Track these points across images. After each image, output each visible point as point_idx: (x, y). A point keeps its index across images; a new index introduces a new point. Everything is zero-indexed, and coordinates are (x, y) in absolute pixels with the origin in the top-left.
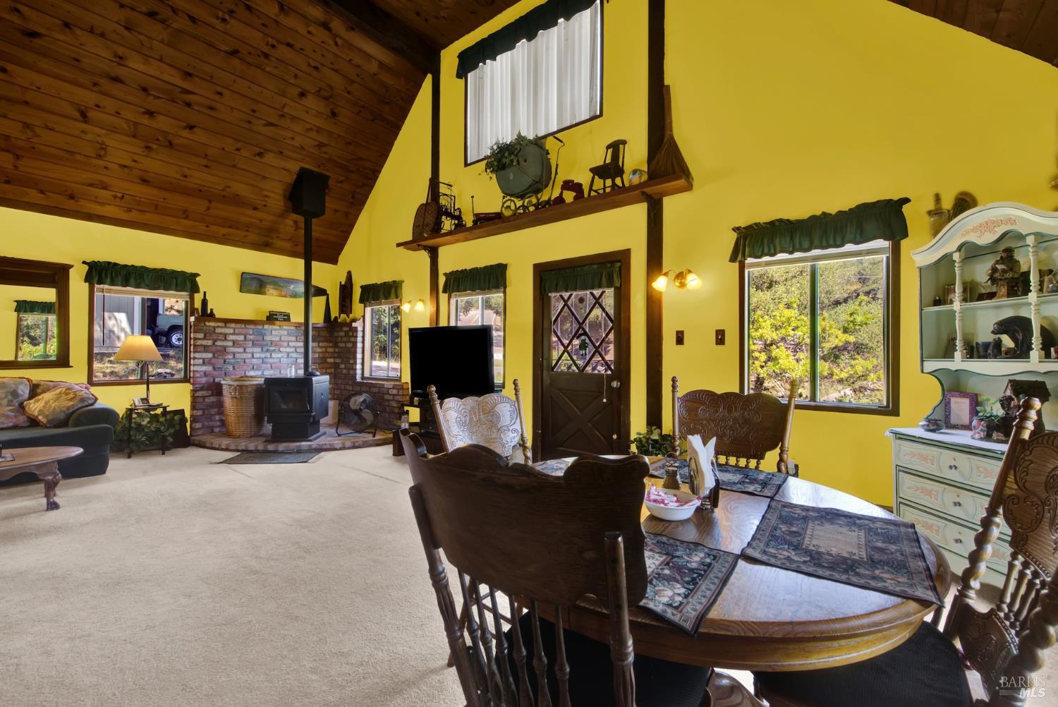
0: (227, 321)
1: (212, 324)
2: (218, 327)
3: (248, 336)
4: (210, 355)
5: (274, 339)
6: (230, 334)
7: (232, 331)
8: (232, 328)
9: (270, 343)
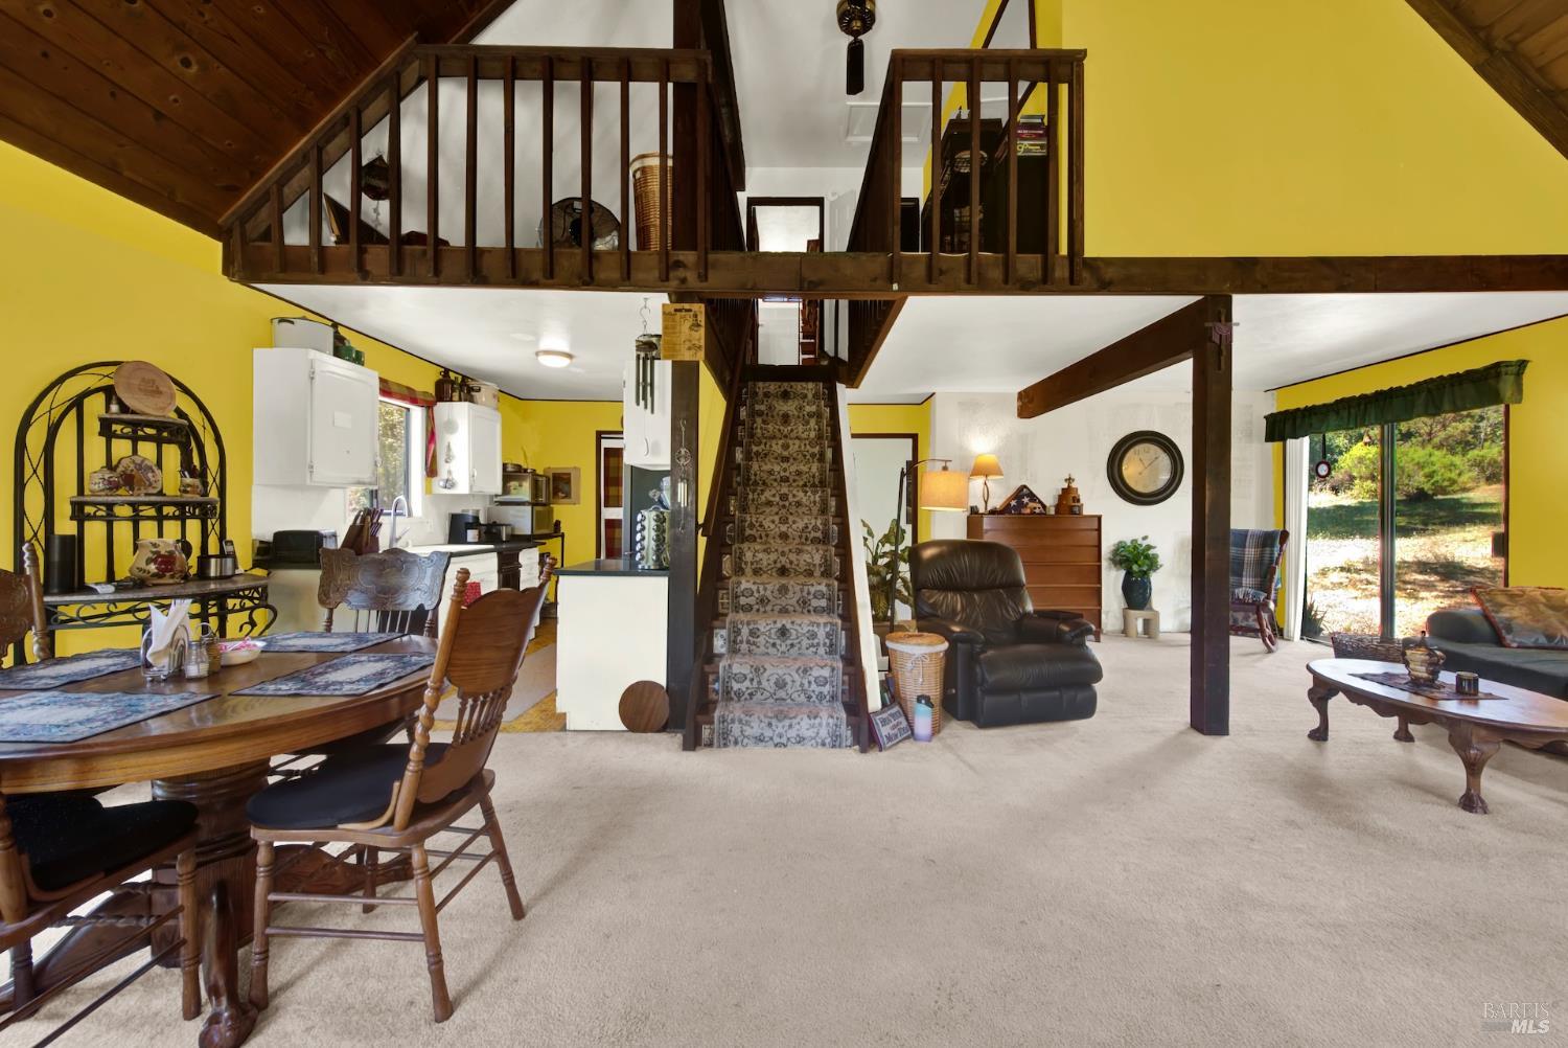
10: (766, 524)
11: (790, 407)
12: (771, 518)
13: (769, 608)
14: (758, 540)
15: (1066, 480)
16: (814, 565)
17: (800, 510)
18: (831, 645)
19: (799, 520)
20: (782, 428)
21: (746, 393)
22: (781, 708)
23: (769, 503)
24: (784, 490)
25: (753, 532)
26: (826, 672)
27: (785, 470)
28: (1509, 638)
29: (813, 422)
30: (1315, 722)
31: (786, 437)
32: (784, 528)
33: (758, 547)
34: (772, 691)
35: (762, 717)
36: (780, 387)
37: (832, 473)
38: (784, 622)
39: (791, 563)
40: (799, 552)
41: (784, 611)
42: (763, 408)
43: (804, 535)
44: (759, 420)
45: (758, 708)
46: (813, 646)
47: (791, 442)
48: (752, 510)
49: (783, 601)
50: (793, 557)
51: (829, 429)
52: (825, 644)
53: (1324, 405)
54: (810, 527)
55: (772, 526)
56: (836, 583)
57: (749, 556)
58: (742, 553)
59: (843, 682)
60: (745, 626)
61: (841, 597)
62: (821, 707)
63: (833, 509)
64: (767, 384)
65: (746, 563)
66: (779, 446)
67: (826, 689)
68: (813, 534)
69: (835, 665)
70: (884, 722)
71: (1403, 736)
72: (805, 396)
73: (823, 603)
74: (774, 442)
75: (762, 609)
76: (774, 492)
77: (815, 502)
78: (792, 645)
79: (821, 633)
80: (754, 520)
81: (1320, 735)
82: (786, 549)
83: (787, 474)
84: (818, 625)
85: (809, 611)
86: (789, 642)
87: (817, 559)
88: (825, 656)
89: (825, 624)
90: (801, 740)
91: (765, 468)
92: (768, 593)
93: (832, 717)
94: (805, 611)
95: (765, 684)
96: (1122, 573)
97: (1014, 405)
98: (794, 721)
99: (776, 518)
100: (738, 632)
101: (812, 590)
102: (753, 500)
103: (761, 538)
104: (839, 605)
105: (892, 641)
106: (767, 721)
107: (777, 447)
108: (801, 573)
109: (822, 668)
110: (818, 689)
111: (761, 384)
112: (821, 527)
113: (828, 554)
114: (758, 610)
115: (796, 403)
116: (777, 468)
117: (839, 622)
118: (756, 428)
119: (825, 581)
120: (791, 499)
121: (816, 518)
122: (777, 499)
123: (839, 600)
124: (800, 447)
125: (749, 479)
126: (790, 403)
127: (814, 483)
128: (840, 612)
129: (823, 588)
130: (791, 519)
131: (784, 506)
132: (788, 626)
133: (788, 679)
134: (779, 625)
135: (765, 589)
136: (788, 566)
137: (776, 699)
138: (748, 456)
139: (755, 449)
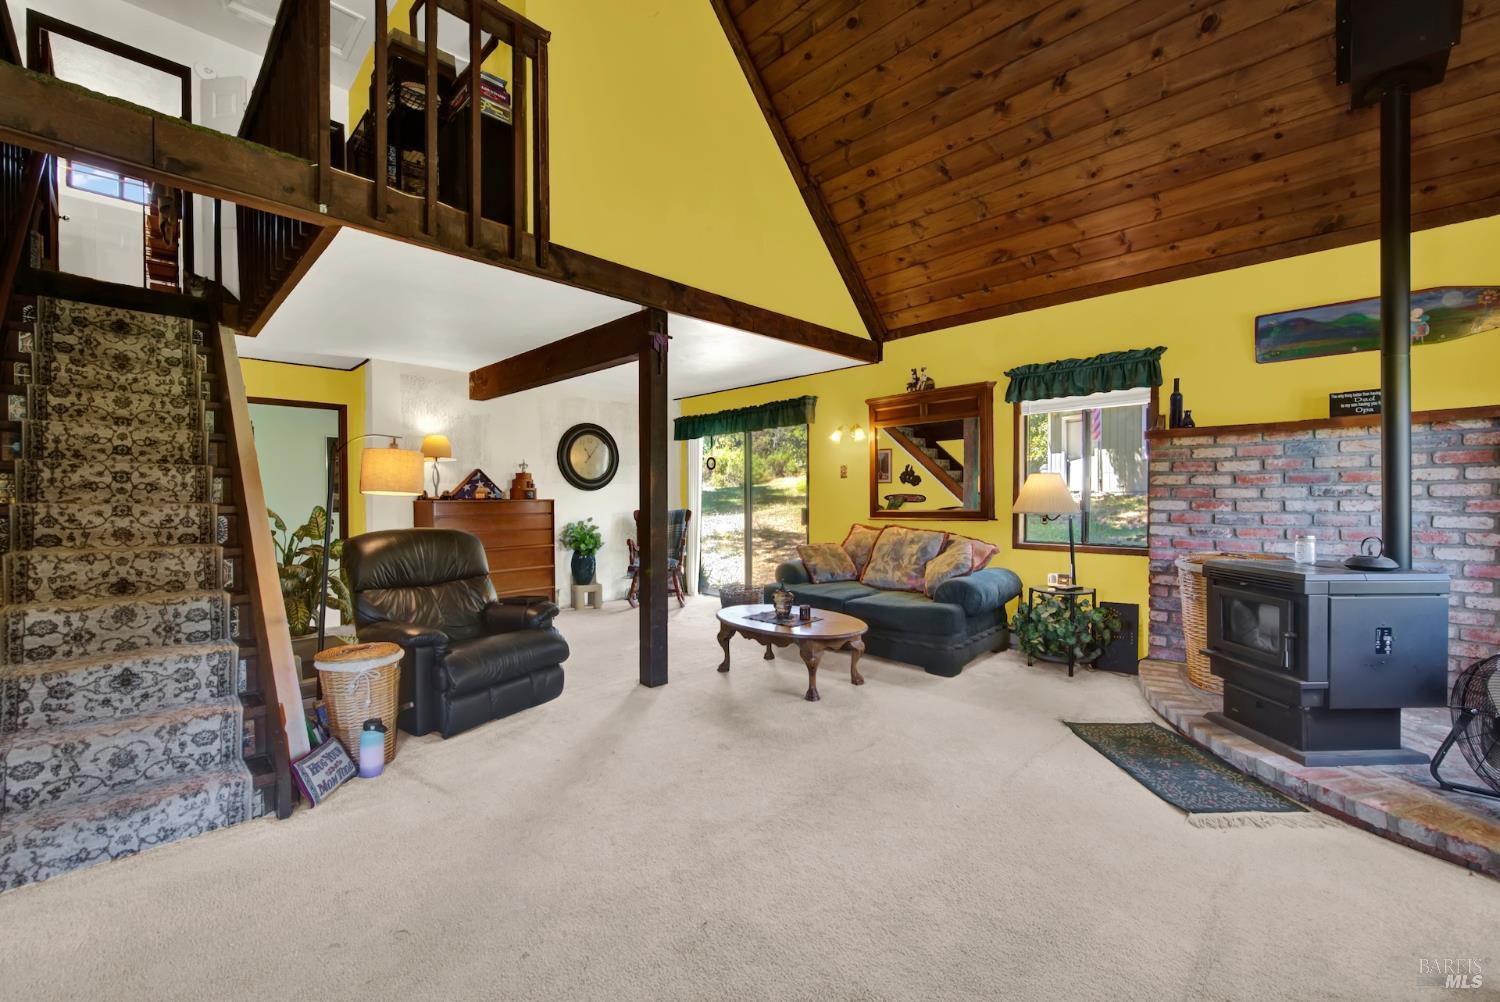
0: (1217, 432)
1: (1186, 441)
2: (1200, 446)
3: (1269, 461)
4: (1182, 505)
5: (1346, 464)
6: (1226, 459)
7: (1229, 452)
8: (1229, 446)
9: (1334, 475)
10: (83, 518)
11: (131, 346)
12: (96, 508)
13: (92, 647)
14: (65, 543)
15: (520, 465)
16: (186, 574)
17: (156, 496)
18: (222, 683)
19: (155, 511)
20: (114, 375)
21: (33, 312)
22: (124, 797)
23: (89, 486)
24: (122, 465)
25: (55, 531)
26: (214, 724)
27: (123, 437)
28: (815, 577)
29: (177, 373)
30: (721, 658)
31: (123, 388)
32: (123, 523)
33: (63, 554)
34: (104, 775)
35: (83, 823)
36: (108, 314)
37: (215, 445)
38: (128, 664)
39: (139, 573)
40: (155, 556)
41: (127, 647)
42: (71, 340)
43: (164, 532)
44: (63, 359)
45: (74, 810)
46: (186, 689)
47: (134, 398)
48: (51, 495)
49: (125, 633)
50: (143, 565)
51: (208, 385)
52: (209, 684)
53: (712, 414)
54: (177, 520)
55: (98, 521)
56: (228, 597)
57: (44, 569)
58: (26, 565)
59: (246, 731)
60: (38, 684)
61: (237, 614)
62: (205, 775)
63: (218, 495)
64: (82, 305)
65: (37, 581)
66: (109, 401)
67: (213, 749)
68: (182, 530)
69: (230, 710)
70: (315, 769)
71: (769, 656)
72: (162, 335)
73: (206, 626)
74: (97, 395)
75: (77, 651)
76: (99, 468)
77: (184, 485)
78: (146, 696)
79: (203, 671)
80: (55, 512)
81: (724, 668)
82: (129, 555)
83: (128, 442)
84: (197, 659)
85: (177, 641)
86: (137, 693)
87: (192, 564)
88: (211, 701)
89: (210, 657)
90: (167, 834)
91: (81, 432)
92: (91, 625)
93: (227, 785)
94: (170, 641)
95: (87, 767)
96: (572, 552)
97: (466, 386)
98: (152, 812)
99: (107, 509)
100: (23, 695)
101: (183, 610)
102: (52, 481)
103: (71, 538)
104: (232, 626)
105: (323, 660)
106: (94, 826)
107: (105, 402)
108: (160, 587)
109: (206, 719)
110: (197, 752)
111: (66, 304)
112: (197, 520)
113: (212, 556)
114: (69, 653)
115: (143, 341)
116: (104, 433)
117: (236, 649)
118: (58, 369)
119: (206, 596)
120: (135, 478)
121: (188, 507)
122: (108, 479)
123: (233, 617)
124: (152, 404)
125: (41, 447)
126: (131, 340)
127: (182, 457)
128: (237, 634)
129: (205, 605)
130: (137, 509)
131: (122, 491)
132: (137, 668)
133: (139, 749)
134: (116, 670)
135: (84, 619)
136: (133, 578)
137: (114, 785)
138: (39, 410)
139: (54, 401)
